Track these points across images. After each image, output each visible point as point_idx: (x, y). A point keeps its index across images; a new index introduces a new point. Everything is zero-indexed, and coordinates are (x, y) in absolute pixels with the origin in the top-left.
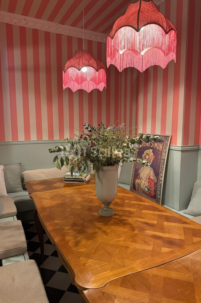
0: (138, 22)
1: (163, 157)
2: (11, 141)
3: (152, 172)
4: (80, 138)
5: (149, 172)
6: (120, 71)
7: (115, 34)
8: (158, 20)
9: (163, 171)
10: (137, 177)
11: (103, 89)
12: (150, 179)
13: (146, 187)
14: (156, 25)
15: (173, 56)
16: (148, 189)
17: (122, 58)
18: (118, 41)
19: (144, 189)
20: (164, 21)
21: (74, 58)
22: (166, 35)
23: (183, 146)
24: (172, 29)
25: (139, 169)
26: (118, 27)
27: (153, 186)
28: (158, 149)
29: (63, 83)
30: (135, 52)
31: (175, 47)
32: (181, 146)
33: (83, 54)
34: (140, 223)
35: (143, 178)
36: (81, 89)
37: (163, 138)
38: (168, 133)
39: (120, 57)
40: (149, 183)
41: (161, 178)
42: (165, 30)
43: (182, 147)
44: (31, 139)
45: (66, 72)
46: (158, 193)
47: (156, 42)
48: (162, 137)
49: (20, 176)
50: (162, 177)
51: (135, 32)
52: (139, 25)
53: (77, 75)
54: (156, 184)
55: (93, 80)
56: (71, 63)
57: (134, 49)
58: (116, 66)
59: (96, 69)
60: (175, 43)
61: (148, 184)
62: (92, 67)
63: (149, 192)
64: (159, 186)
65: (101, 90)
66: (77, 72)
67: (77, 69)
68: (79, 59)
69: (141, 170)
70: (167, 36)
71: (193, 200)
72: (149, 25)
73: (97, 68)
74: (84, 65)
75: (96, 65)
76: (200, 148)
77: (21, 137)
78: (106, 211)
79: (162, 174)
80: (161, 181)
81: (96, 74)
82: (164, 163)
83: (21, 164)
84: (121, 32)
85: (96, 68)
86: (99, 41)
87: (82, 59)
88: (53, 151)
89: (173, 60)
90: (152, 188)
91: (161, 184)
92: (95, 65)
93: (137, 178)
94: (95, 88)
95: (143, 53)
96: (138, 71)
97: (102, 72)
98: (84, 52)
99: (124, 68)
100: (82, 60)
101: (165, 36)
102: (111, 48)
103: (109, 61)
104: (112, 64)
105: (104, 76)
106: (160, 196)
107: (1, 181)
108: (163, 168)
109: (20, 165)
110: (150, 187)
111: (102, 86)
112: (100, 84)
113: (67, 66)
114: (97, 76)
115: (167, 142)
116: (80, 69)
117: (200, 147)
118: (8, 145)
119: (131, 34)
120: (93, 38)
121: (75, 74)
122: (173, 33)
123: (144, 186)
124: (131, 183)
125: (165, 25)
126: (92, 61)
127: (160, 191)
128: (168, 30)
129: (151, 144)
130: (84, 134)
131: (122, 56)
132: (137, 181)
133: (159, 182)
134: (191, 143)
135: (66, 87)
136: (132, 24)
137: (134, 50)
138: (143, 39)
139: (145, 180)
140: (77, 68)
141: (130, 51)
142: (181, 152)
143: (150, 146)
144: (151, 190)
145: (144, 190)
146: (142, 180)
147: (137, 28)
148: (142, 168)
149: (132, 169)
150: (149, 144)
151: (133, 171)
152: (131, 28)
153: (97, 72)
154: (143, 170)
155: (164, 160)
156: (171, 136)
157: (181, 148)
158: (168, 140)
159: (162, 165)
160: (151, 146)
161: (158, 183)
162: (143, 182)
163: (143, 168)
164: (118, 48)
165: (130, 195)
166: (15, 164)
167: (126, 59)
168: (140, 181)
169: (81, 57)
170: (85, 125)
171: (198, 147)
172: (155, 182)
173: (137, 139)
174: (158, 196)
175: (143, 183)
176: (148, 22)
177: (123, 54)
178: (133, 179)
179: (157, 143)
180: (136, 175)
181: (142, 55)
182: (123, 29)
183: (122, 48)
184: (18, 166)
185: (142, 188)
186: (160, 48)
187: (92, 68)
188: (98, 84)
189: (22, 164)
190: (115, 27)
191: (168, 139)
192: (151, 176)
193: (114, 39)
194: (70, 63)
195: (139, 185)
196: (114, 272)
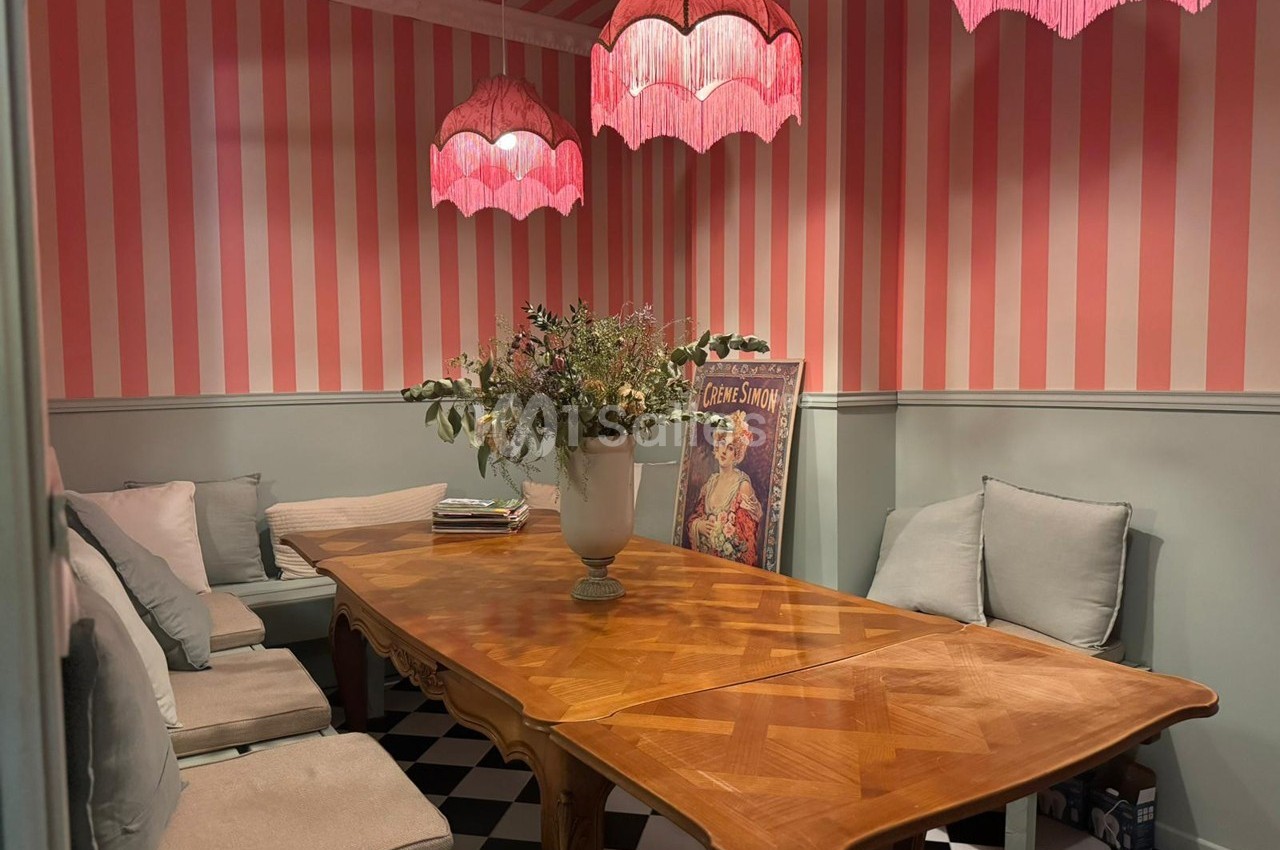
0: (686, 10)
1: (782, 431)
2: (224, 393)
3: (746, 485)
4: (513, 347)
5: (736, 488)
6: (634, 145)
7: (620, 38)
8: (743, 5)
9: (780, 477)
10: (696, 512)
11: (570, 207)
12: (739, 511)
13: (727, 540)
14: (737, 18)
15: (791, 106)
16: (734, 546)
17: (637, 106)
18: (629, 58)
19: (719, 550)
20: (762, 8)
21: (473, 103)
22: (768, 46)
23: (841, 392)
24: (786, 30)
25: (702, 483)
26: (628, 18)
27: (751, 533)
28: (763, 406)
29: (433, 183)
30: (680, 89)
31: (796, 79)
32: (836, 392)
33: (504, 90)
34: (707, 609)
35: (717, 511)
36: (491, 206)
37: (779, 370)
38: (795, 352)
39: (631, 104)
40: (738, 526)
41: (775, 504)
42: (763, 34)
43: (839, 395)
44: (297, 386)
45: (446, 147)
46: (767, 552)
47: (739, 64)
48: (775, 368)
49: (254, 524)
50: (778, 499)
51: (677, 35)
52: (689, 18)
53: (486, 158)
54: (759, 526)
55: (541, 174)
56: (463, 117)
57: (677, 80)
58: (620, 131)
59: (550, 140)
60: (795, 68)
61: (734, 529)
62: (534, 132)
63: (739, 555)
64: (772, 531)
65: (565, 209)
66: (485, 147)
67: (484, 140)
68: (490, 106)
69: (708, 486)
70: (772, 47)
71: (883, 569)
72: (716, 18)
73: (553, 135)
74: (508, 126)
75: (549, 126)
76: (899, 402)
77: (261, 382)
78: (598, 584)
79: (780, 488)
80: (777, 512)
81: (549, 158)
82: (783, 452)
83: (258, 479)
84: (636, 32)
85: (549, 136)
86: (547, 46)
87: (502, 106)
88: (415, 395)
89: (793, 118)
90: (747, 540)
91: (776, 523)
92: (547, 128)
93: (695, 516)
94: (542, 205)
95: (702, 94)
96: (689, 149)
97: (569, 149)
98: (507, 84)
99: (643, 139)
100: (502, 109)
101: (765, 49)
102: (606, 78)
103: (599, 117)
104: (608, 124)
105: (575, 162)
106: (775, 565)
107: (187, 539)
108: (782, 469)
109: (255, 484)
110: (741, 539)
111: (565, 200)
112: (562, 191)
113: (450, 130)
114: (553, 164)
115: (791, 383)
116: (496, 140)
117: (899, 396)
118: (211, 406)
119: (665, 42)
120: (526, 36)
121: (478, 155)
122: (789, 42)
123: (722, 538)
124: (676, 534)
125: (763, 18)
126: (537, 115)
127: (774, 547)
128: (773, 32)
129: (740, 392)
130: (523, 335)
131: (637, 100)
132: (698, 524)
133: (771, 516)
134: (870, 383)
135: (442, 198)
136: (669, 12)
137: (677, 85)
138: (701, 56)
139: (723, 519)
140: (484, 136)
141: (665, 88)
142: (836, 411)
143: (738, 401)
144: (743, 548)
145: (722, 551)
146: (712, 517)
147: (683, 25)
148: (711, 479)
149: (679, 486)
150: (735, 394)
151: (681, 493)
152: (667, 25)
153: (553, 152)
154: (716, 483)
155: (785, 441)
156: (805, 364)
157: (835, 399)
158: (794, 377)
159: (778, 459)
160: (742, 401)
161: (767, 521)
162: (717, 524)
163: (714, 476)
164: (627, 79)
165: (672, 555)
166: (234, 479)
167: (650, 112)
168: (708, 522)
169: (498, 101)
170: (527, 306)
171: (893, 397)
172: (757, 519)
173: (690, 349)
174: (768, 563)
175: (718, 527)
176: (716, 7)
177: (641, 95)
178: (682, 520)
179: (760, 390)
180: (694, 504)
181: (702, 98)
182: (641, 24)
183: (640, 79)
184: (249, 486)
185: (714, 547)
186: (753, 82)
187: (535, 136)
188: (558, 191)
189: (261, 480)
190: (617, 18)
191: (796, 373)
192: (743, 502)
193: (614, 51)
194: (459, 118)
195: (704, 538)
196: (635, 694)
